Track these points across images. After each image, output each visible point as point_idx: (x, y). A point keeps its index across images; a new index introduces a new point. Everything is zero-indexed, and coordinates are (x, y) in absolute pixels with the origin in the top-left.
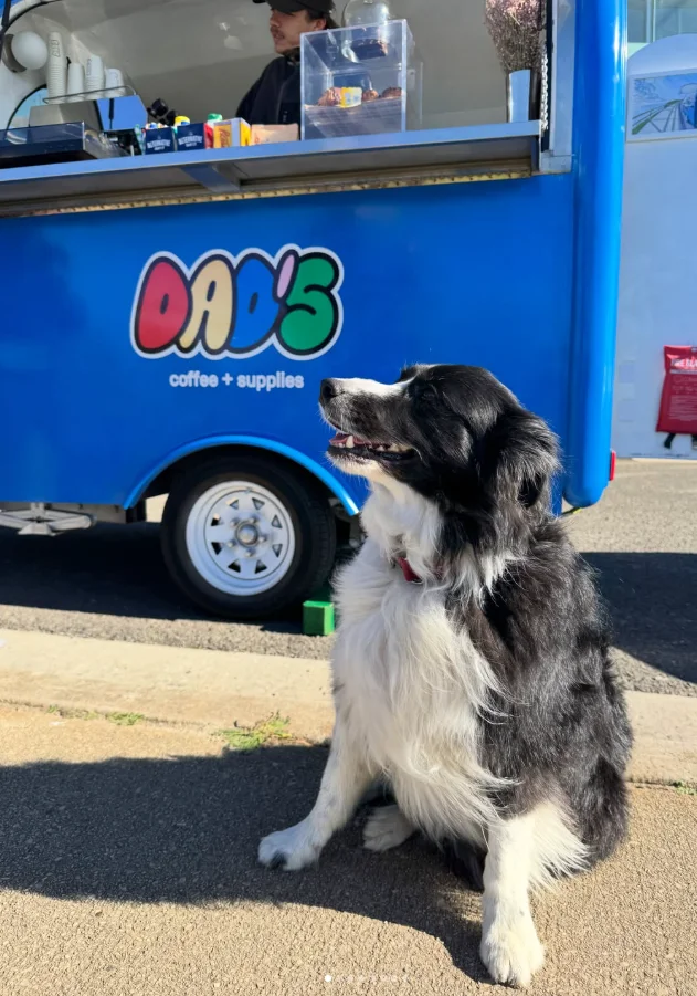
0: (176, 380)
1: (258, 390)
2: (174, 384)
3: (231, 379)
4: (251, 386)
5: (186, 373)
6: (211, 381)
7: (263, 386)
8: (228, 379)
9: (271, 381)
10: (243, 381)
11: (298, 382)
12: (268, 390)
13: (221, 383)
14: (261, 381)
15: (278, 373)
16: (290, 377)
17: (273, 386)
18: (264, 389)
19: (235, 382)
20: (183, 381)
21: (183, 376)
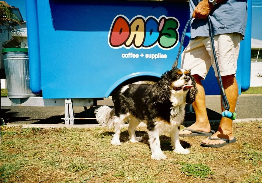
0: (124, 56)
1: (152, 59)
2: (124, 57)
3: (143, 55)
4: (150, 57)
5: (128, 54)
6: (137, 56)
7: (154, 58)
8: (142, 55)
9: (156, 56)
10: (147, 56)
11: (165, 56)
12: (155, 59)
13: (140, 57)
14: (153, 56)
15: (159, 54)
16: (162, 55)
17: (157, 58)
18: (154, 59)
19: (145, 56)
20: (127, 56)
21: (126, 54)
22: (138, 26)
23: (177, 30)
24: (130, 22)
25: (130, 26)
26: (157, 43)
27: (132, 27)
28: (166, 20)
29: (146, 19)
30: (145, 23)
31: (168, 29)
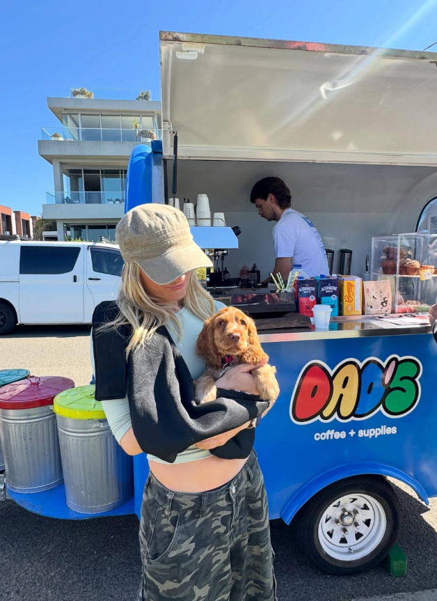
0: (318, 437)
1: (370, 437)
2: (316, 439)
3: (354, 433)
4: (366, 435)
5: (326, 432)
6: (343, 435)
7: (373, 435)
8: (352, 433)
9: (378, 432)
10: (361, 433)
11: (394, 430)
12: (376, 436)
13: (348, 435)
14: (372, 432)
15: (382, 427)
16: (389, 428)
17: (379, 434)
18: (373, 437)
19: (357, 433)
20: (323, 436)
21: (323, 434)
22: (346, 380)
23: (417, 380)
24: (332, 373)
25: (331, 379)
26: (381, 408)
27: (334, 382)
28: (398, 363)
29: (361, 365)
30: (360, 372)
31: (402, 379)
